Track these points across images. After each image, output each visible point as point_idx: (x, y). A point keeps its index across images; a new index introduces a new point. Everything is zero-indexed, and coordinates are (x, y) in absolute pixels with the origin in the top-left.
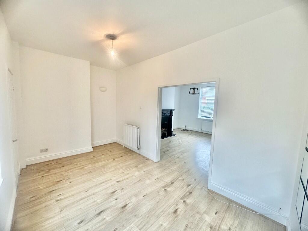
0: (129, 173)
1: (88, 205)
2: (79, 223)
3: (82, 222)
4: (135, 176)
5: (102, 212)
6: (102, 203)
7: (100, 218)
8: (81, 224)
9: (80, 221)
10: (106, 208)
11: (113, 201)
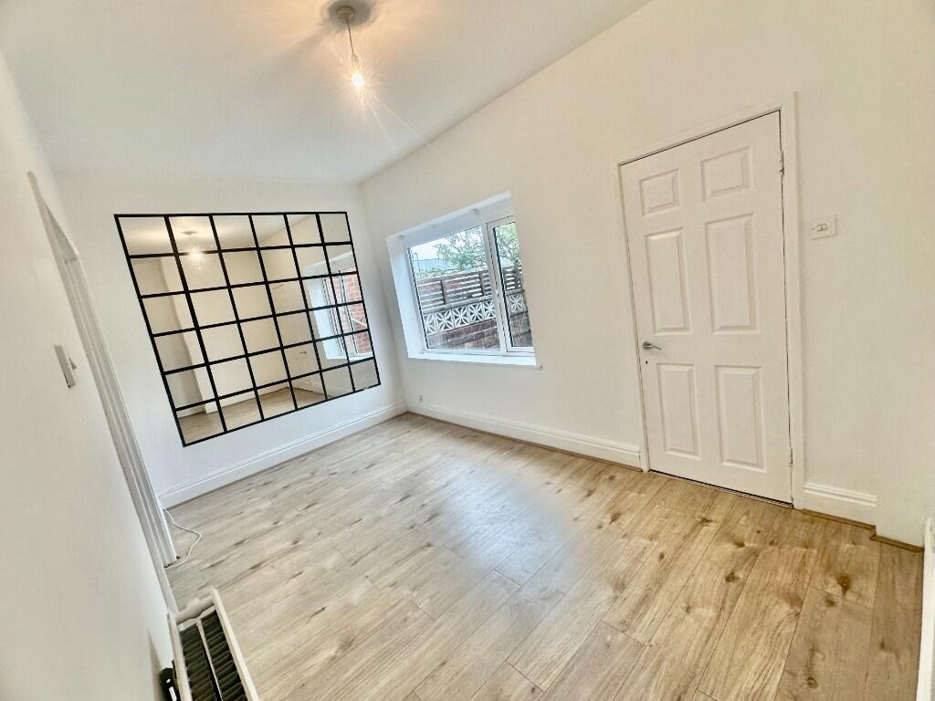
0: (389, 589)
4: (367, 577)
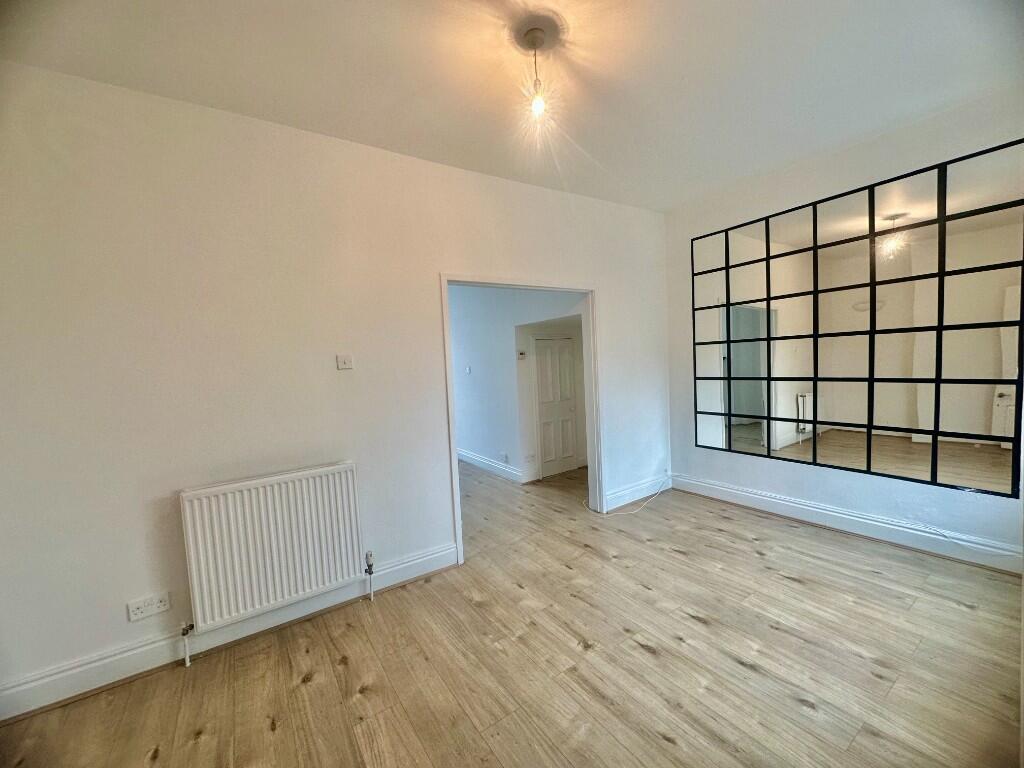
1: (738, 708)
2: (812, 706)
3: (804, 702)
5: (742, 663)
6: (708, 671)
7: (762, 662)
8: (811, 699)
9: (805, 708)
10: (723, 656)
11: (689, 645)
